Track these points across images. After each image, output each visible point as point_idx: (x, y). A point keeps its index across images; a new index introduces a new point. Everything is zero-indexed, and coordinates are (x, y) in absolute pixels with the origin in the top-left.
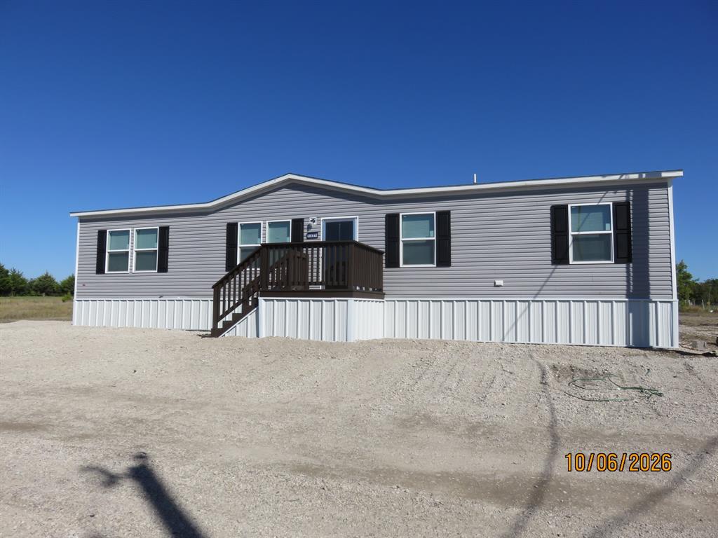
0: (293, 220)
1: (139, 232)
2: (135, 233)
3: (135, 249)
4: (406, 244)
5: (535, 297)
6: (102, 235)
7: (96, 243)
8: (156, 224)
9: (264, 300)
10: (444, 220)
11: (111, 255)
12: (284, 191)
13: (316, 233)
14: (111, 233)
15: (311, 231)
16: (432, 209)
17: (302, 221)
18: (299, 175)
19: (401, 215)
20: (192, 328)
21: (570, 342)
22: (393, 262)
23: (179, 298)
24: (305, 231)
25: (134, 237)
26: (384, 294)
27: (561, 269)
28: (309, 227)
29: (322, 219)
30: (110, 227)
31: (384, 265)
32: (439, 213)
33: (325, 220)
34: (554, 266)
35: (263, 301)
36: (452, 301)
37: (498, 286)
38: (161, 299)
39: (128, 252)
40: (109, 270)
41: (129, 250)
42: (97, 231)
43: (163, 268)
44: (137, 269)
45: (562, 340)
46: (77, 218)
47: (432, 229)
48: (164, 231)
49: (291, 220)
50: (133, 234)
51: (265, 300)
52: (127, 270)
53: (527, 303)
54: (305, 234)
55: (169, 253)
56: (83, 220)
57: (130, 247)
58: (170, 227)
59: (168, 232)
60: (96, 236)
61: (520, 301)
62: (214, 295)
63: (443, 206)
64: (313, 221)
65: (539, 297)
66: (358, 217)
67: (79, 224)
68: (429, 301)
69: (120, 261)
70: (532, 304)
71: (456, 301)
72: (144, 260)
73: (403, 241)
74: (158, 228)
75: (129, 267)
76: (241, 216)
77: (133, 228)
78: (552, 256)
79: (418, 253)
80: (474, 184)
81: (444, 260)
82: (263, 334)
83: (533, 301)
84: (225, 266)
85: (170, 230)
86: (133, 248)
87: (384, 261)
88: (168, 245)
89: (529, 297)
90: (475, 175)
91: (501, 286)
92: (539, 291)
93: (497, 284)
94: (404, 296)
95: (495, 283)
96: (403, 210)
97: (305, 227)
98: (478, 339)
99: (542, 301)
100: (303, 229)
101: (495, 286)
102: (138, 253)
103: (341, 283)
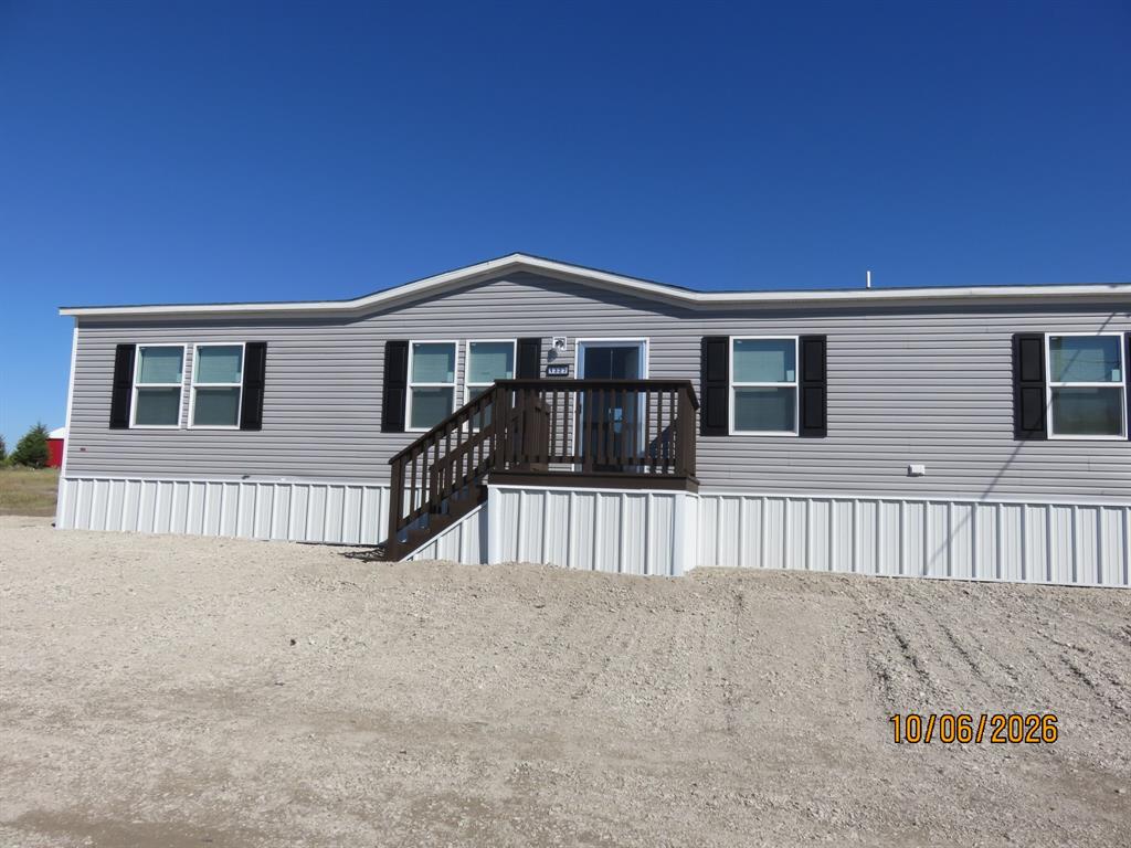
0: (521, 341)
1: (202, 351)
2: (195, 351)
3: (194, 384)
4: (740, 393)
5: (983, 497)
6: (125, 354)
7: (113, 370)
8: (239, 338)
9: (499, 489)
10: (813, 352)
11: (142, 393)
12: (504, 286)
13: (567, 366)
14: (144, 351)
15: (556, 361)
16: (791, 331)
17: (536, 342)
18: (536, 257)
19: (731, 339)
20: (309, 539)
21: (1049, 579)
22: (716, 426)
23: (283, 480)
24: (544, 361)
25: (191, 359)
26: (698, 484)
27: (1032, 447)
28: (552, 354)
29: (577, 340)
30: (143, 339)
31: (698, 431)
32: (805, 340)
33: (583, 343)
34: (1018, 443)
35: (498, 491)
36: (829, 500)
37: (916, 475)
38: (245, 481)
39: (179, 388)
40: (138, 421)
41: (182, 385)
42: (115, 346)
43: (252, 421)
44: (196, 422)
45: (1035, 576)
46: (74, 321)
47: (789, 365)
48: (256, 352)
49: (515, 341)
50: (190, 354)
51: (502, 491)
52: (176, 423)
53: (969, 507)
54: (543, 368)
55: (266, 394)
56: (85, 323)
57: (184, 380)
58: (269, 344)
59: (265, 353)
60: (111, 355)
61: (956, 503)
62: (393, 477)
63: (813, 326)
64: (560, 343)
65: (992, 497)
66: (648, 339)
67: (76, 330)
68: (784, 499)
69: (162, 404)
70: (979, 509)
71: (837, 500)
72: (211, 405)
73: (734, 387)
74: (244, 344)
75: (180, 418)
76: (416, 328)
77: (190, 343)
78: (1015, 424)
79: (765, 410)
80: (868, 289)
81: (814, 424)
82: (496, 557)
83: (980, 504)
84: (380, 421)
85: (268, 350)
86: (189, 381)
87: (698, 424)
88: (263, 378)
89: (975, 496)
90: (869, 273)
91: (920, 475)
92: (991, 487)
93: (914, 471)
94: (736, 487)
95: (909, 469)
96: (737, 331)
97: (544, 354)
98: (877, 571)
99: (996, 505)
100: (539, 358)
101: (910, 474)
102: (200, 392)
103: (613, 461)
